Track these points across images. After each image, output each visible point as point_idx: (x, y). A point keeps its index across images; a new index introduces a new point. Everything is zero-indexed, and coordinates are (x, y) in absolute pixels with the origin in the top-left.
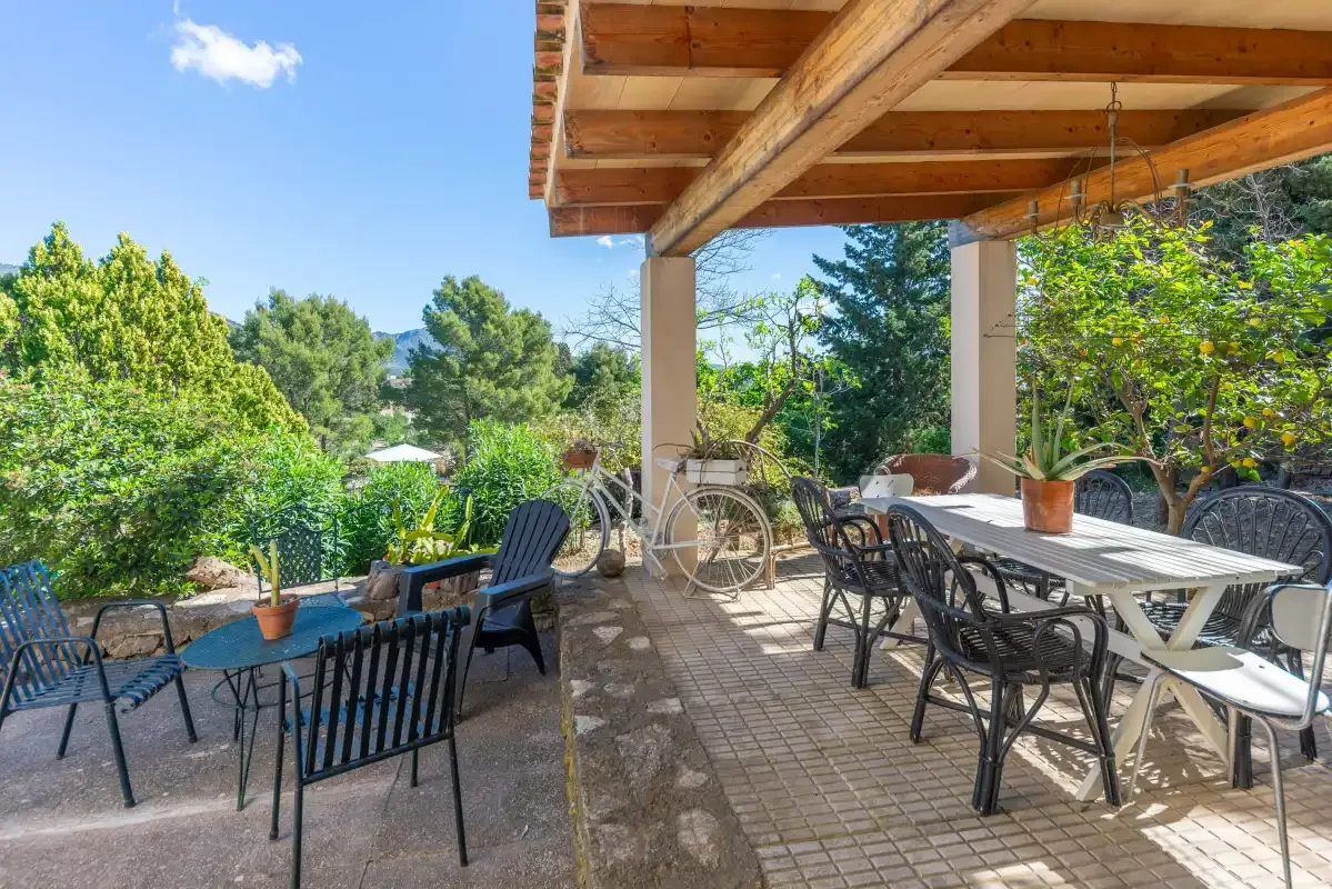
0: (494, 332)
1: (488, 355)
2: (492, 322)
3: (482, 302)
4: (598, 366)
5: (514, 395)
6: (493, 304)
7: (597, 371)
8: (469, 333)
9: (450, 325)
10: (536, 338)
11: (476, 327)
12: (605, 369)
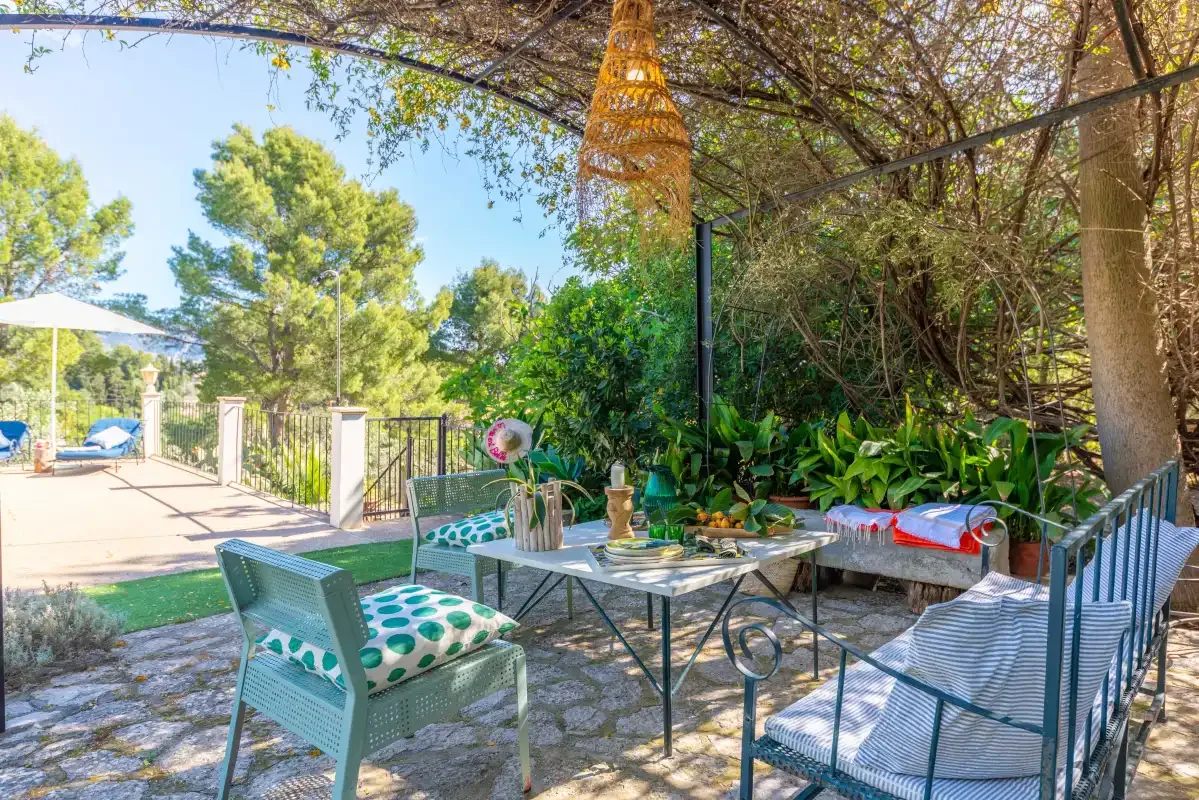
0: (315, 202)
1: (306, 241)
2: (313, 187)
3: (297, 156)
4: (485, 294)
5: (353, 311)
6: (315, 158)
7: (484, 300)
8: (271, 201)
9: (237, 184)
10: (390, 223)
11: (283, 195)
12: (495, 296)
